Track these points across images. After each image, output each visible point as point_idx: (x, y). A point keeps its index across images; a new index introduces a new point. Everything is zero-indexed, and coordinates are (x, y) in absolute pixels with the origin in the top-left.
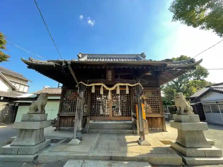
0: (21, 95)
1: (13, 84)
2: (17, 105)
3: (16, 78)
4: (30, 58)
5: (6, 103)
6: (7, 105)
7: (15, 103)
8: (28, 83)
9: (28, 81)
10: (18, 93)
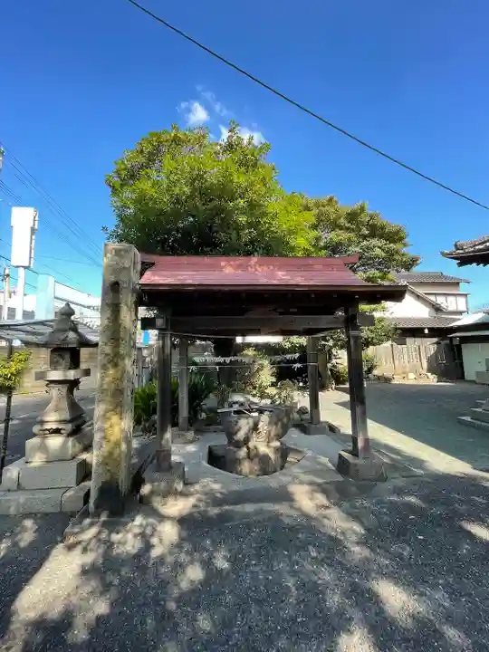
0: (459, 319)
1: (432, 298)
2: (456, 342)
3: (434, 284)
4: (456, 245)
5: (435, 340)
6: (438, 343)
7: (451, 338)
8: (463, 288)
9: (458, 283)
10: (450, 317)
